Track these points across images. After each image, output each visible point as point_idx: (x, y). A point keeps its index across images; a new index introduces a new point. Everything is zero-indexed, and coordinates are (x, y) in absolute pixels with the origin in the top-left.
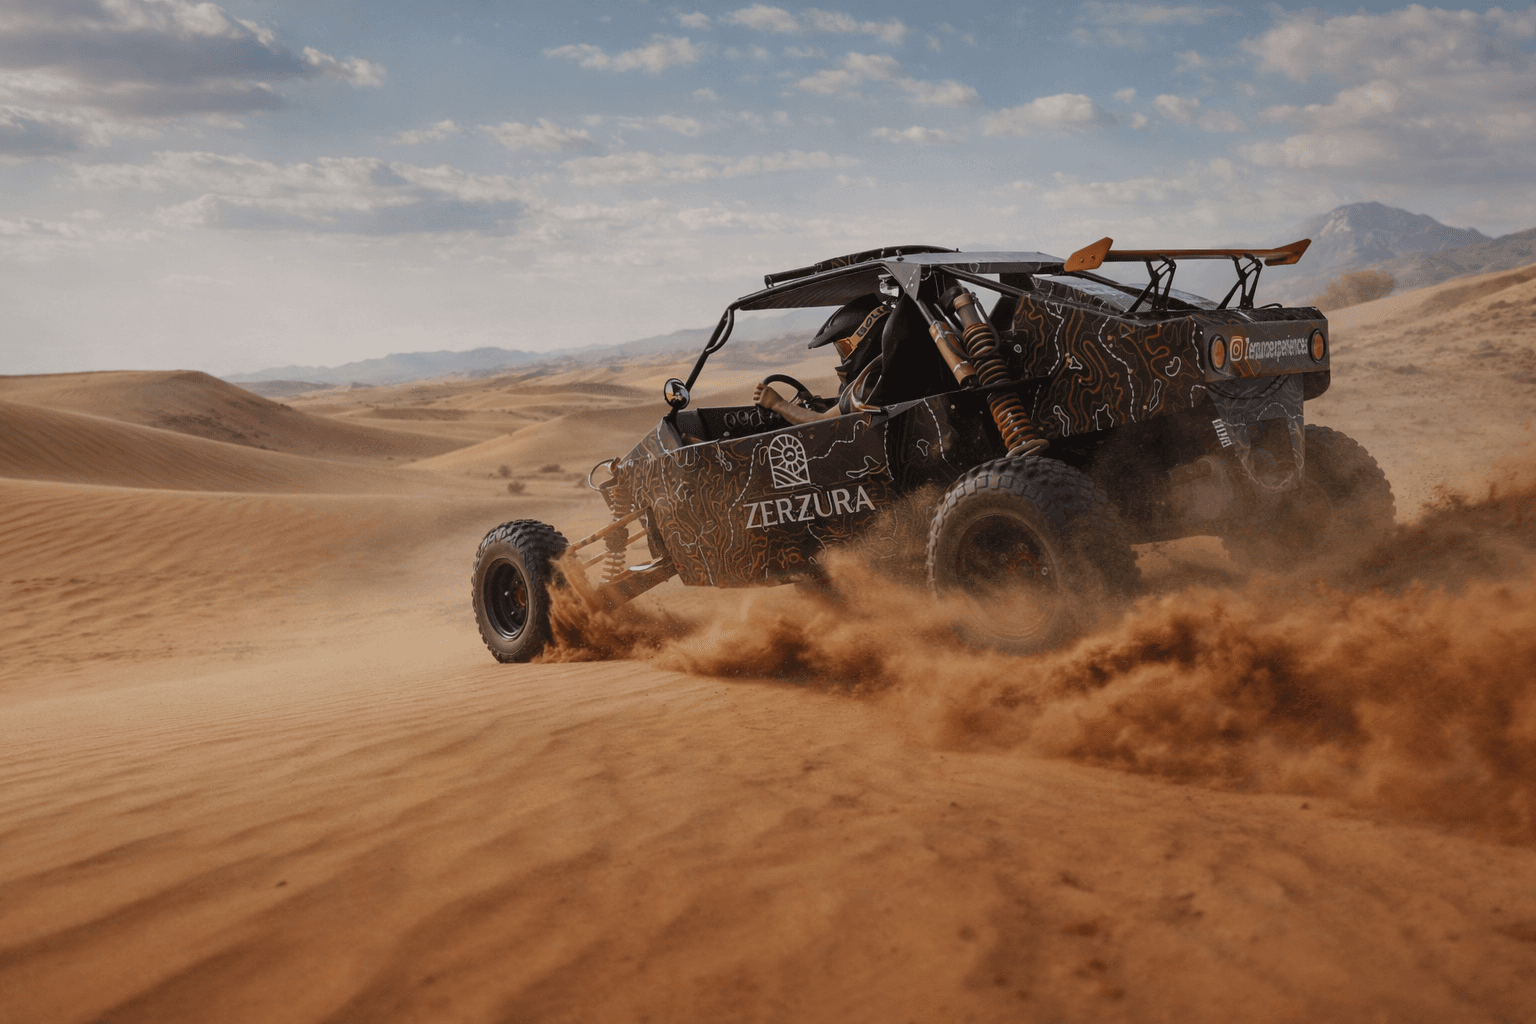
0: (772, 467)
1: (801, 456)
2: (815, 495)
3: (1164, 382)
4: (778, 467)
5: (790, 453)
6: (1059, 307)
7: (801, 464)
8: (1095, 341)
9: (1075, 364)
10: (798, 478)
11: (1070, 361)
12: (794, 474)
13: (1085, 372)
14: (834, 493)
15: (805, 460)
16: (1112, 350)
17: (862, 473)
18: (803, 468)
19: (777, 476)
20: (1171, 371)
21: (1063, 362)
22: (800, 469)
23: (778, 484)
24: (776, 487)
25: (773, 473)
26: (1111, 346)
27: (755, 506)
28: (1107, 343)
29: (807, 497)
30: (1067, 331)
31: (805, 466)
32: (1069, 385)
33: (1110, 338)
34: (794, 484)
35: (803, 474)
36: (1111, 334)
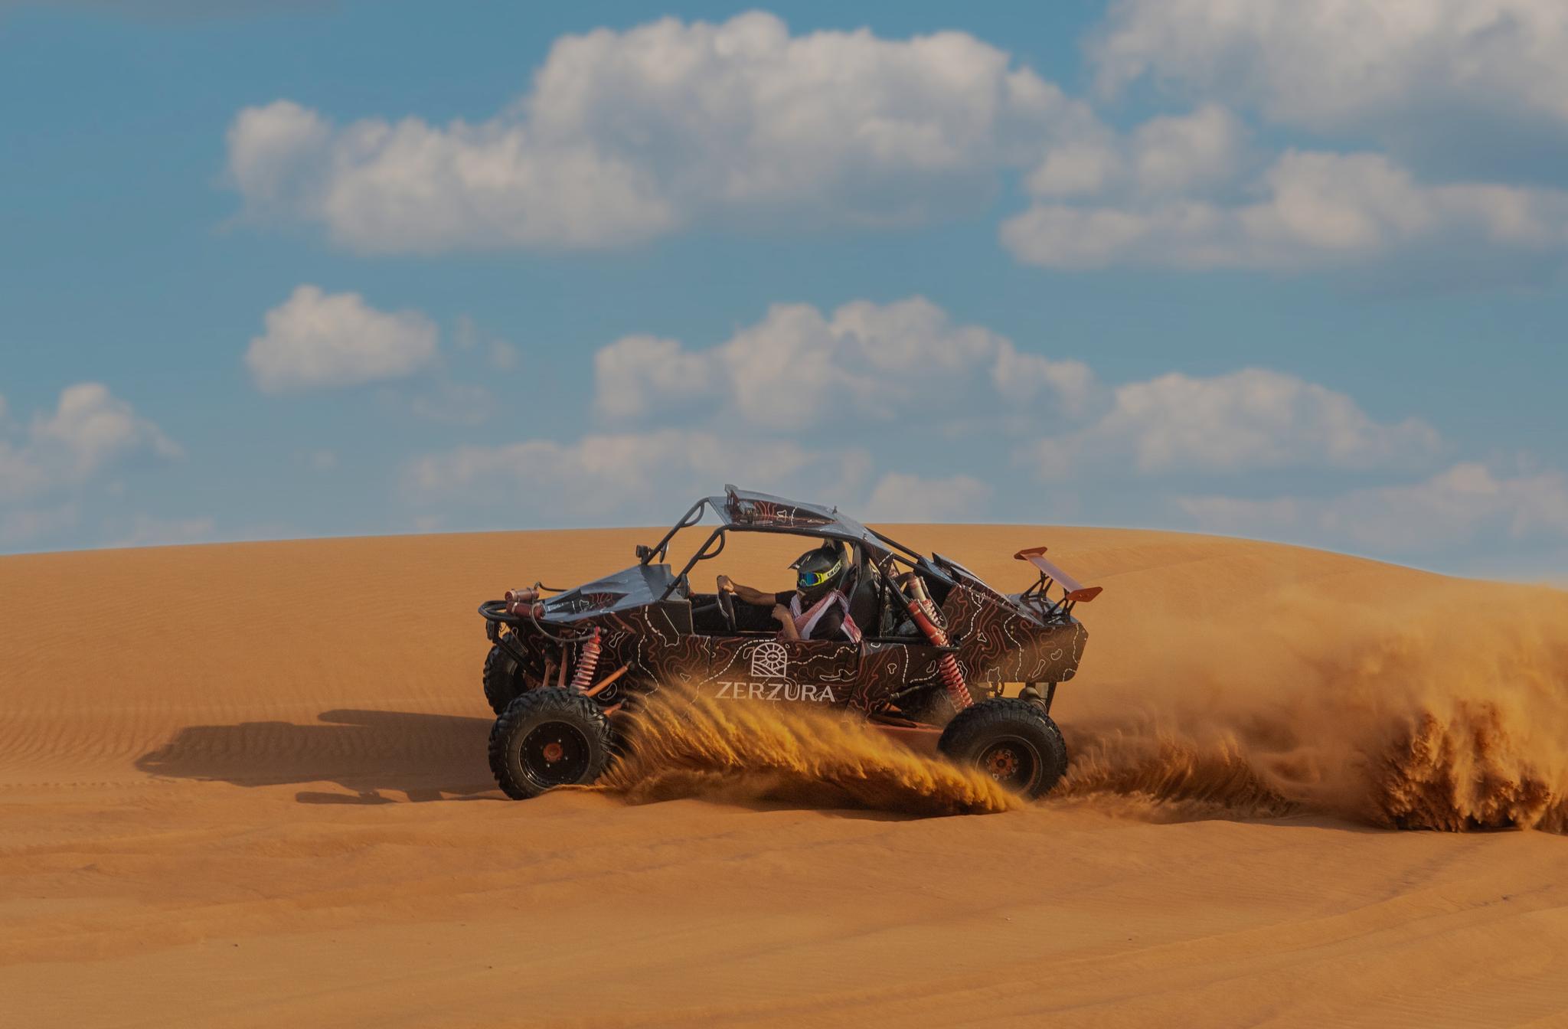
0: (753, 662)
1: (783, 659)
2: (787, 686)
3: (1047, 663)
4: (760, 663)
5: (773, 656)
6: (981, 599)
7: (781, 664)
8: (1001, 626)
9: (981, 638)
10: (775, 672)
11: (979, 635)
12: (772, 670)
13: (987, 645)
14: (804, 687)
15: (785, 663)
16: (1012, 636)
17: (834, 678)
18: (782, 666)
19: (755, 668)
20: (1055, 657)
21: (975, 633)
22: (779, 667)
23: (754, 673)
24: (752, 675)
25: (753, 666)
26: (1012, 632)
27: (729, 684)
28: (1009, 630)
29: (780, 686)
30: (983, 616)
31: (785, 666)
32: (974, 650)
33: (1012, 627)
34: (770, 676)
35: (781, 671)
36: (1014, 625)
